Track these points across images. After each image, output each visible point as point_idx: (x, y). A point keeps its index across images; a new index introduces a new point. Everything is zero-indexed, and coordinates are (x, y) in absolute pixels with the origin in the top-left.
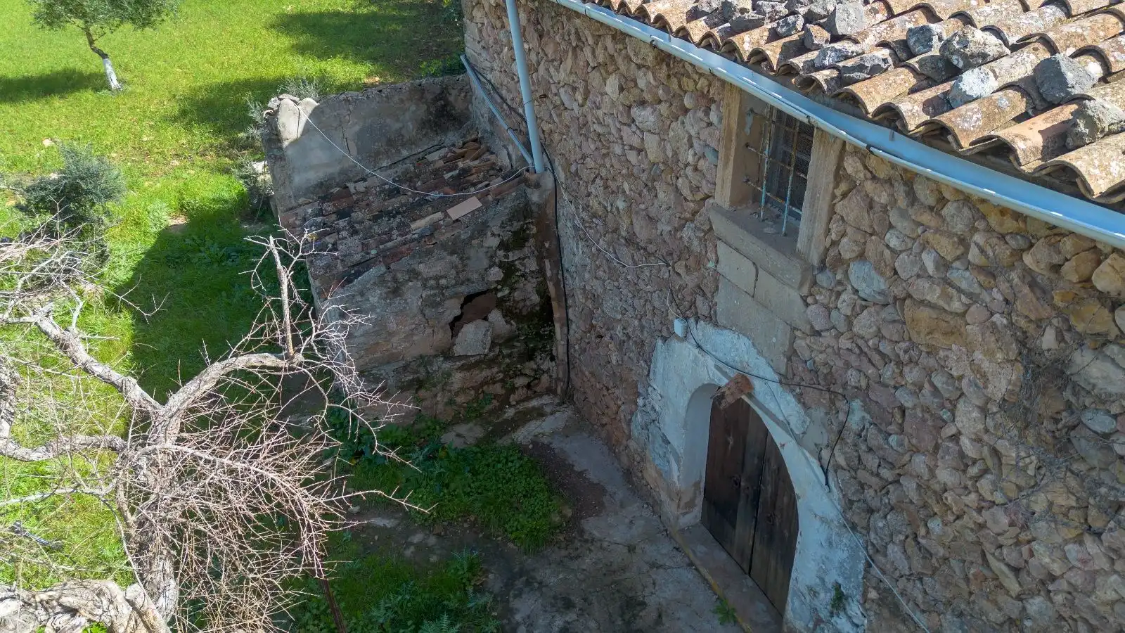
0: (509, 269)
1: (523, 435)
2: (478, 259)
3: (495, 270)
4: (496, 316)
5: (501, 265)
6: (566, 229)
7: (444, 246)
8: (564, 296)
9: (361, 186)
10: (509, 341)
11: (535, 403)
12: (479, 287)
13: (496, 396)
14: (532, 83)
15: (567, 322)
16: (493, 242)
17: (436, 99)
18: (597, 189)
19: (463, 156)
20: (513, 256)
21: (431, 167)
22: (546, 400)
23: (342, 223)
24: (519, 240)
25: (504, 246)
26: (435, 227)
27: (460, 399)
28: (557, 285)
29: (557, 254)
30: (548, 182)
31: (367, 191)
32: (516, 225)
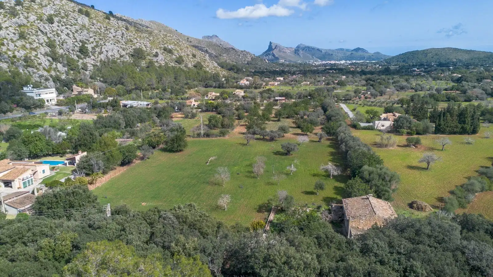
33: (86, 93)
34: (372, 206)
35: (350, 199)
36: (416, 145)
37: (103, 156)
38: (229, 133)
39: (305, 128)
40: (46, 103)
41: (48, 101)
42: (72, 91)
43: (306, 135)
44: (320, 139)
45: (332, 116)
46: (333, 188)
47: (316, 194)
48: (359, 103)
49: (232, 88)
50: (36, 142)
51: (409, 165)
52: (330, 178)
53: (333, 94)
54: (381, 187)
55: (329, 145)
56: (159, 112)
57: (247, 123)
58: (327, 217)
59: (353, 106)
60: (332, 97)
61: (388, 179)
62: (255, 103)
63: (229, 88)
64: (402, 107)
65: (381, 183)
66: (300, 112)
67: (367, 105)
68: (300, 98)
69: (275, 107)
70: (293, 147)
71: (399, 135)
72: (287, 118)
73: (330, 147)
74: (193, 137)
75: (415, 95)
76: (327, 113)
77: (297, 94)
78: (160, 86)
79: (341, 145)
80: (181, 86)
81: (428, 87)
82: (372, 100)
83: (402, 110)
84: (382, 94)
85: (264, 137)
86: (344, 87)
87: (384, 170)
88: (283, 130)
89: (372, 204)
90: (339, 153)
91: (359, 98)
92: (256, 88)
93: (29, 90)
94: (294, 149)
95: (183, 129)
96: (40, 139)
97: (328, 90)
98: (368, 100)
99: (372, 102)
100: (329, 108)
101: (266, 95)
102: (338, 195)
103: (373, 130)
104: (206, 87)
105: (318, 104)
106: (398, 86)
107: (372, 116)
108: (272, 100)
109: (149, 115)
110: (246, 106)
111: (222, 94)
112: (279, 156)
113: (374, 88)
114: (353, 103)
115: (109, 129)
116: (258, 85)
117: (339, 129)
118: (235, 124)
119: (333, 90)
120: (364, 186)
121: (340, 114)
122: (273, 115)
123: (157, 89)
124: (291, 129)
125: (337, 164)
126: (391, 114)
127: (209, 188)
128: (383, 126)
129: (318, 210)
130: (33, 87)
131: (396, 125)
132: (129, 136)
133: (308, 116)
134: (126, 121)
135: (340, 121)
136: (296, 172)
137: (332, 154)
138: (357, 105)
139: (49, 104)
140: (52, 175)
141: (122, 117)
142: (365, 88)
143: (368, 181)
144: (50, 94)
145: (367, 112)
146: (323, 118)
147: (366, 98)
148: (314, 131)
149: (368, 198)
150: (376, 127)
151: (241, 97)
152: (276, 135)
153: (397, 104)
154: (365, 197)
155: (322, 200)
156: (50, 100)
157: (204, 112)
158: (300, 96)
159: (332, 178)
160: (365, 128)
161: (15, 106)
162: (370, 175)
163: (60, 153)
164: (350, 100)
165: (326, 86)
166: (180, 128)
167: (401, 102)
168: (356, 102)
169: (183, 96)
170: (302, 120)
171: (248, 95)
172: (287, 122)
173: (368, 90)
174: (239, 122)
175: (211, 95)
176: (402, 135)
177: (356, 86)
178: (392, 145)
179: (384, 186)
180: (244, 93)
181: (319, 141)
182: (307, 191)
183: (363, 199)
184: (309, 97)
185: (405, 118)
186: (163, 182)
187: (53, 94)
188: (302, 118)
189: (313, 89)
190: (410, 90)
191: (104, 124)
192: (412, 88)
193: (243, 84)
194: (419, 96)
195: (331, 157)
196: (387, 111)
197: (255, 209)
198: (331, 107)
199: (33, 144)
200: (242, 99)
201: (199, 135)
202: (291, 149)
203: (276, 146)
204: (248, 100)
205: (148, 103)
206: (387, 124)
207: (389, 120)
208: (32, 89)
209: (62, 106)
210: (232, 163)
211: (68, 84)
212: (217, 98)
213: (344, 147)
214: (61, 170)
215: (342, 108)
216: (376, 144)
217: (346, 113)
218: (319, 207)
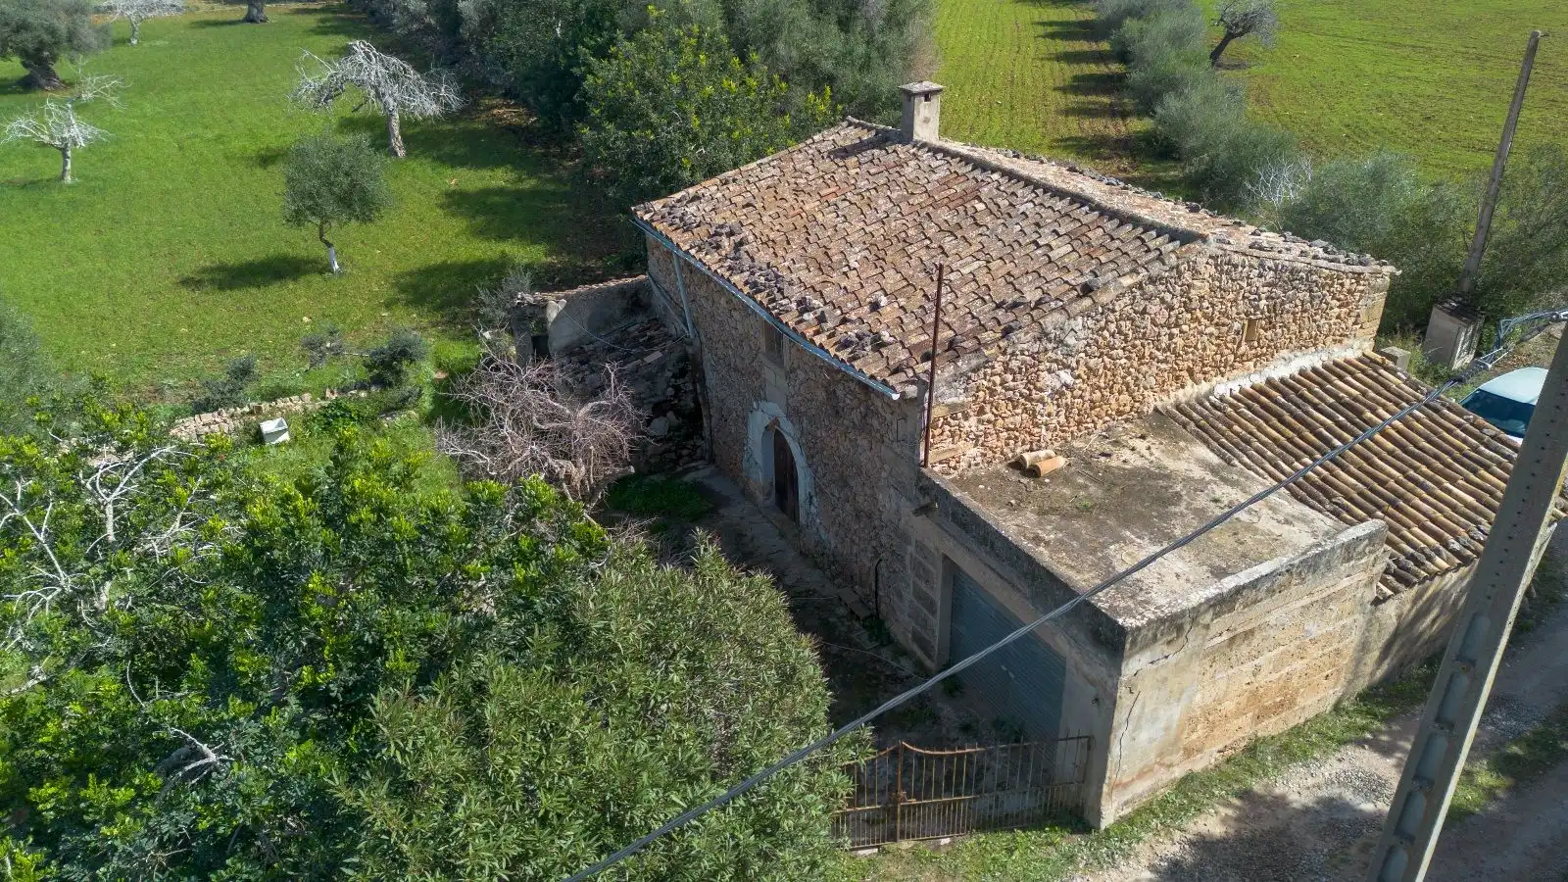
0: (677, 389)
1: (688, 478)
2: (661, 384)
3: (670, 389)
4: (670, 414)
5: (673, 386)
6: (707, 367)
7: (644, 377)
8: (707, 403)
9: (591, 347)
10: (678, 428)
11: (694, 464)
12: (662, 398)
13: (672, 460)
14: (688, 295)
15: (710, 417)
16: (670, 374)
17: (632, 297)
18: (720, 345)
19: (648, 329)
20: (680, 382)
21: (632, 335)
22: (700, 462)
23: (584, 367)
24: (682, 373)
25: (674, 376)
26: (638, 366)
27: (652, 461)
28: (704, 398)
29: (703, 380)
30: (697, 343)
31: (595, 350)
32: (681, 365)
46: (444, 208)
47: (324, 269)
70: (62, 26)
102: (506, 237)
129: (394, 394)
149: (892, 138)
155: (388, 306)
159: (401, 153)
183: (842, 153)
218: (387, 365)
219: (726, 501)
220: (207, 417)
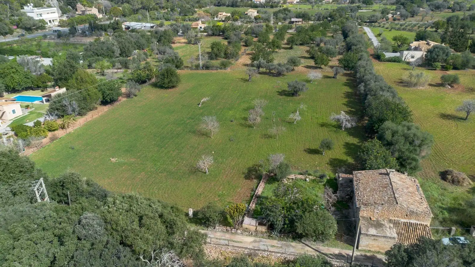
10: (349, 198)
11: (349, 202)
27: (345, 200)
33: (90, 12)
34: (392, 189)
35: (363, 172)
36: (452, 85)
37: (79, 95)
38: (232, 64)
39: (319, 61)
40: (49, 24)
41: (50, 21)
42: (76, 10)
43: (320, 68)
44: (336, 74)
45: (354, 45)
46: (344, 146)
47: (322, 154)
48: (386, 26)
49: (245, 6)
50: (12, 75)
51: (442, 114)
52: (341, 129)
53: (357, 14)
54: (407, 153)
55: (345, 83)
56: (161, 36)
57: (254, 52)
58: (331, 197)
59: (378, 30)
60: (356, 19)
61: (417, 142)
62: (267, 26)
63: (242, 6)
64: (436, 31)
65: (407, 148)
66: (316, 38)
67: (395, 28)
68: (319, 20)
69: (290, 31)
70: (301, 87)
71: (431, 70)
72: (301, 44)
73: (346, 85)
74: (191, 68)
75: (453, 16)
76: (348, 39)
77: (316, 15)
78: (169, 4)
79: (360, 85)
80: (191, 5)
81: (468, 6)
82: (401, 23)
83: (438, 37)
84: (413, 15)
85: (270, 71)
86: (370, 6)
87: (413, 130)
88: (293, 62)
89: (393, 183)
90: (356, 95)
91: (387, 20)
92: (272, 7)
93: (29, 9)
94: (302, 89)
95: (180, 59)
96: (17, 71)
97: (351, 10)
98: (396, 22)
99: (401, 25)
100: (350, 33)
101: (281, 16)
102: (349, 156)
103: (399, 62)
104: (218, 6)
105: (338, 27)
106: (432, 5)
107: (399, 43)
108: (287, 22)
109: (148, 40)
110: (256, 30)
111: (233, 14)
112: (284, 97)
113: (404, 7)
114: (379, 27)
115: (100, 57)
116: (275, 3)
117: (360, 63)
118: (240, 53)
119: (358, 10)
120: (384, 151)
121: (363, 42)
122: (285, 41)
123: (167, 8)
124: (302, 61)
125: (353, 110)
126: (424, 42)
127: (194, 140)
128: (413, 57)
129: (322, 180)
130: (33, 7)
131: (429, 57)
132: (120, 66)
133: (325, 44)
134: (121, 48)
135: (362, 51)
136: (301, 121)
137: (348, 95)
138: (383, 29)
139: (51, 25)
140: (24, 115)
141: (116, 43)
142: (394, 7)
143: (389, 144)
144: (53, 14)
145: (395, 39)
146: (343, 46)
147: (394, 20)
148: (330, 64)
149: (388, 174)
150: (403, 59)
151: (253, 18)
152: (284, 69)
153: (431, 28)
154: (383, 171)
155: (327, 164)
156: (53, 20)
157: (209, 36)
158: (319, 17)
159: (343, 130)
160: (391, 60)
161: (15, 27)
162: (393, 136)
163: (40, 87)
164: (376, 22)
165: (350, 5)
166: (176, 57)
167: (437, 25)
168: (382, 25)
169: (191, 17)
170: (317, 48)
171: (261, 15)
172: (300, 51)
173: (397, 10)
174: (245, 50)
175: (222, 15)
176: (435, 70)
177: (384, 5)
178: (423, 85)
179: (411, 152)
180: (258, 13)
181: (334, 77)
182: (311, 148)
183: (381, 174)
184: (329, 19)
185: (442, 49)
186: (144, 129)
187: (55, 14)
188: (318, 45)
189: (335, 8)
190: (447, 10)
191: (96, 51)
192: (449, 8)
193: (258, 2)
194: (458, 18)
195: (346, 100)
196: (420, 37)
197: (243, 173)
198: (353, 32)
199: (9, 77)
200: (254, 20)
201: (197, 67)
202: (299, 89)
203: (281, 83)
204: (261, 22)
205: (152, 25)
206: (418, 55)
207: (421, 50)
208: (33, 9)
209: (64, 27)
210: (227, 105)
211: (71, 3)
212: (227, 19)
213: (362, 88)
214: (36, 109)
215: (365, 33)
216: (402, 83)
217: (370, 39)
218: (322, 177)
219: (351, 209)
220: (302, 176)
